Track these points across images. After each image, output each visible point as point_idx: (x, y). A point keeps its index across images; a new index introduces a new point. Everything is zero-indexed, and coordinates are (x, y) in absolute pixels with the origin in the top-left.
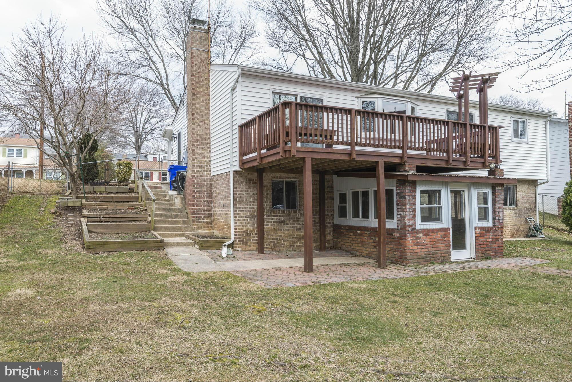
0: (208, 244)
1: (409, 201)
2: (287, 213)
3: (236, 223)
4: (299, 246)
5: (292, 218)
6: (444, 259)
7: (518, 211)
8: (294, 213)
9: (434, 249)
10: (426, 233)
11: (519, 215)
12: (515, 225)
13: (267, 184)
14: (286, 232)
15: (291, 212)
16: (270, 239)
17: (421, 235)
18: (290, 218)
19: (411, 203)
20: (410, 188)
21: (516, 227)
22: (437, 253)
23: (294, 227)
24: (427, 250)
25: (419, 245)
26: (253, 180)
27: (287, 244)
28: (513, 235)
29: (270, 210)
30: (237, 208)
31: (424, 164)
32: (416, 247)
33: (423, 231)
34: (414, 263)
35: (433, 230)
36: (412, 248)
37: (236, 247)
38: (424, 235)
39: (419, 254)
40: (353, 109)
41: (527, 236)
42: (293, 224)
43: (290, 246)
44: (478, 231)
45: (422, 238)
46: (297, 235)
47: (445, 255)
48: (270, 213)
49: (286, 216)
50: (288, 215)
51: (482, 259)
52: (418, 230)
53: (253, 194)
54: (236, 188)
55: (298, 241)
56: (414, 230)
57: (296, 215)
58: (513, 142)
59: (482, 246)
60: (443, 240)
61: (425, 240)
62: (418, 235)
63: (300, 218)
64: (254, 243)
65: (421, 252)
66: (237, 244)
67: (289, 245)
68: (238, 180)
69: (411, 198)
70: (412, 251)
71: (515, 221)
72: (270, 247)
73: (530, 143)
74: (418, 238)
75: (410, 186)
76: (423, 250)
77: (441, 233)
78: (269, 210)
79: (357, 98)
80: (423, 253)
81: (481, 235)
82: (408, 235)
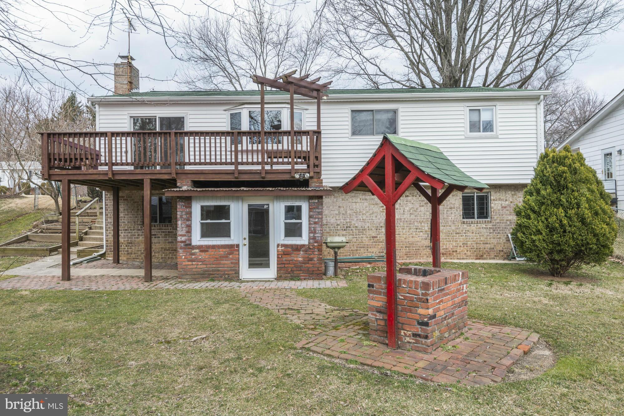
0: (84, 254)
1: (181, 217)
2: (157, 227)
3: (108, 236)
4: (172, 258)
5: (163, 232)
6: (229, 277)
7: (493, 225)
8: (165, 226)
9: (214, 266)
10: (204, 249)
11: (494, 231)
12: (487, 243)
13: (138, 200)
14: (157, 245)
15: (162, 226)
16: (141, 251)
17: (197, 251)
18: (161, 232)
19: (184, 219)
20: (183, 204)
21: (487, 245)
22: (218, 271)
23: (166, 240)
24: (205, 266)
25: (194, 262)
26: (124, 197)
27: (158, 255)
28: (482, 256)
29: (141, 225)
30: (108, 223)
31: (202, 178)
32: (190, 263)
33: (200, 248)
34: (187, 279)
35: (213, 247)
36: (184, 263)
37: (108, 257)
38: (201, 251)
39: (194, 270)
40: (109, 132)
41: (508, 258)
42: (165, 237)
43: (162, 258)
44: (280, 248)
45: (198, 254)
46: (168, 248)
47: (230, 272)
48: (141, 227)
49: (158, 229)
50: (160, 229)
51: (286, 279)
52: (193, 246)
53: (124, 210)
54: (107, 205)
55: (170, 253)
56: (188, 245)
57: (168, 229)
58: (467, 138)
59: (286, 266)
60: (227, 257)
61: (203, 256)
62: (193, 251)
63: (172, 232)
64: (125, 254)
65: (196, 268)
66: (108, 254)
67: (160, 256)
68: (109, 197)
69: (184, 213)
70: (185, 267)
71: (486, 238)
72: (140, 258)
73: (500, 136)
74: (193, 254)
75: (182, 202)
76: (199, 266)
77: (224, 250)
78: (139, 225)
79: (225, 111)
80: (200, 270)
81: (285, 253)
82: (181, 251)
